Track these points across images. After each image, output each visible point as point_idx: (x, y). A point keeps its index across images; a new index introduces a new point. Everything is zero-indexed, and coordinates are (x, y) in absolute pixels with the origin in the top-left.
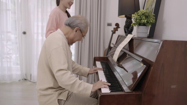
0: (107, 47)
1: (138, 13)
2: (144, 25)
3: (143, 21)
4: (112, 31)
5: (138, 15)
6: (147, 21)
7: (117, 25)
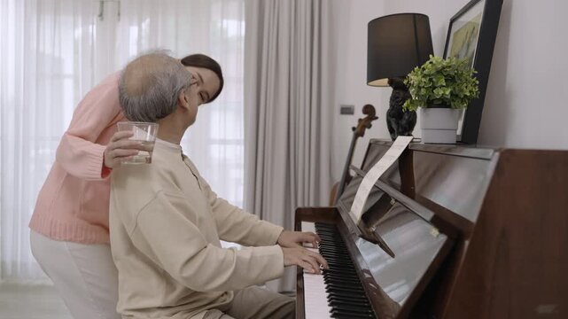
0: (339, 177)
1: (424, 69)
2: (443, 104)
3: (439, 92)
4: (354, 129)
5: (425, 76)
6: (451, 93)
7: (369, 110)
